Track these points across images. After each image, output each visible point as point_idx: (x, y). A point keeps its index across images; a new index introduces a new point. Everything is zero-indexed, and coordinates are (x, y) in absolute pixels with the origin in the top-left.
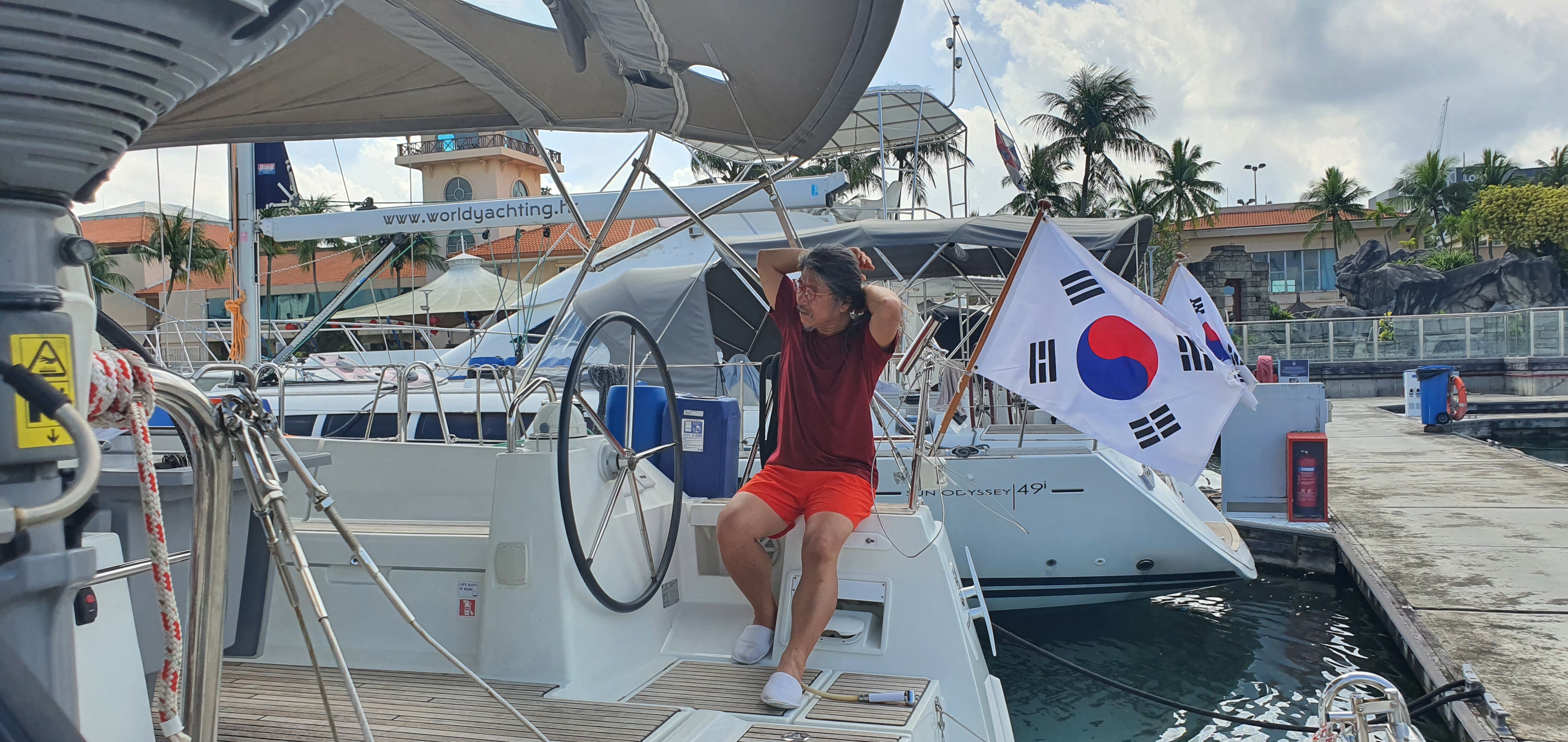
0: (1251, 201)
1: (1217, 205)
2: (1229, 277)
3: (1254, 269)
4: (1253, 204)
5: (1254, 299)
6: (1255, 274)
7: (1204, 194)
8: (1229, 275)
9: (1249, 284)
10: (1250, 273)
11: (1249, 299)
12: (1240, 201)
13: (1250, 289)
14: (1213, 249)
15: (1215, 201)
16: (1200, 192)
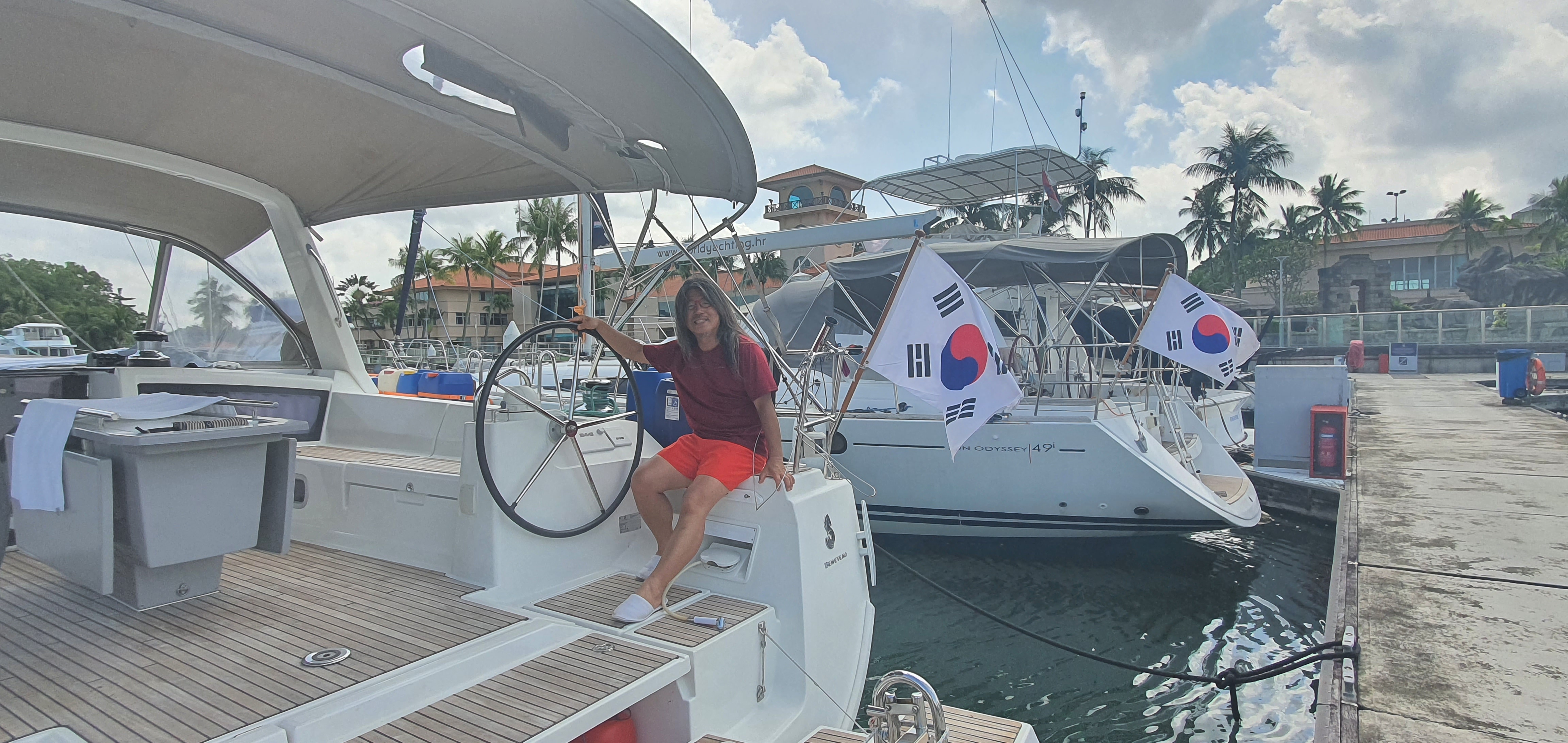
0: (1393, 219)
1: (1361, 224)
2: (1355, 279)
3: (1378, 272)
4: (1394, 222)
5: (1377, 295)
6: (1378, 276)
7: (1349, 216)
8: (1354, 277)
9: (1372, 284)
10: (1373, 276)
11: (1372, 295)
12: (1384, 220)
13: (1373, 288)
14: (1341, 258)
15: (1359, 220)
16: (1345, 214)
